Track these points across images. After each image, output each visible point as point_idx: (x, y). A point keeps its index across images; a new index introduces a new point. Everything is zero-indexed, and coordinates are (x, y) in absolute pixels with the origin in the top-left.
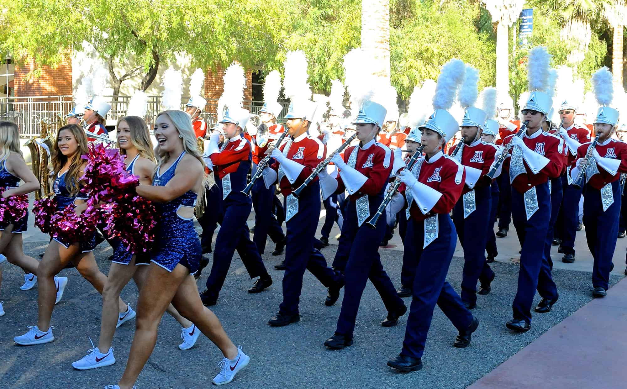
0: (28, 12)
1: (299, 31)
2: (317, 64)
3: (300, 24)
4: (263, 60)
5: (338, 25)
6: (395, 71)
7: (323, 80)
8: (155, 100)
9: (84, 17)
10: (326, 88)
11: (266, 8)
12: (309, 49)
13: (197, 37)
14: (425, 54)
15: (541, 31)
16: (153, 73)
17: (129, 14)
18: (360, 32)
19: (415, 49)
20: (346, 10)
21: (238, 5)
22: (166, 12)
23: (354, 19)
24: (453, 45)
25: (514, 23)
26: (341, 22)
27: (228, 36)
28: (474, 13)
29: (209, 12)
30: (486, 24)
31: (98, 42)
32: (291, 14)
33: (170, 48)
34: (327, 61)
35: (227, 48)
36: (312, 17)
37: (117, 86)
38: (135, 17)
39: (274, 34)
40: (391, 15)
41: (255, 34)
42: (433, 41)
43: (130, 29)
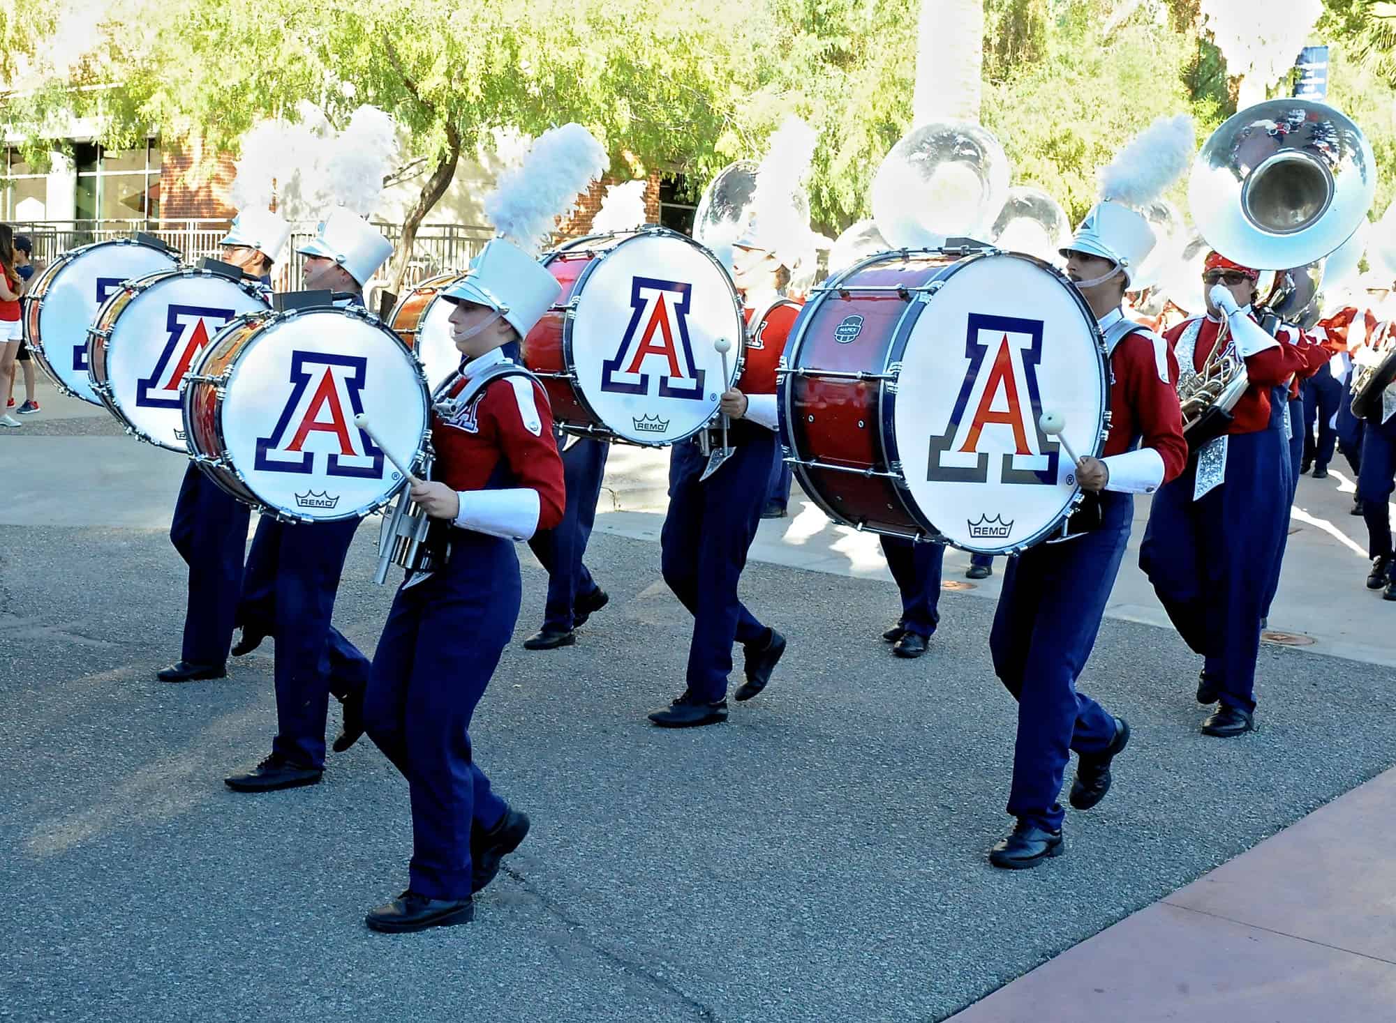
0: (195, 38)
1: (772, 87)
3: (775, 72)
4: (688, 151)
5: (862, 75)
7: (823, 200)
8: (447, 235)
9: (308, 49)
11: (700, 34)
13: (545, 95)
14: (1062, 148)
15: (1346, 99)
16: (445, 173)
17: (402, 42)
18: (912, 92)
19: (1041, 133)
20: (881, 40)
21: (637, 26)
22: (480, 40)
23: (900, 61)
25: (1280, 78)
26: (869, 68)
27: (611, 95)
28: (1185, 52)
29: (574, 43)
30: (1212, 80)
31: (334, 103)
32: (755, 46)
33: (483, 119)
34: (833, 156)
35: (608, 121)
36: (802, 55)
38: (414, 49)
39: (715, 93)
40: (987, 54)
41: (673, 91)
42: (1083, 117)
43: (401, 75)
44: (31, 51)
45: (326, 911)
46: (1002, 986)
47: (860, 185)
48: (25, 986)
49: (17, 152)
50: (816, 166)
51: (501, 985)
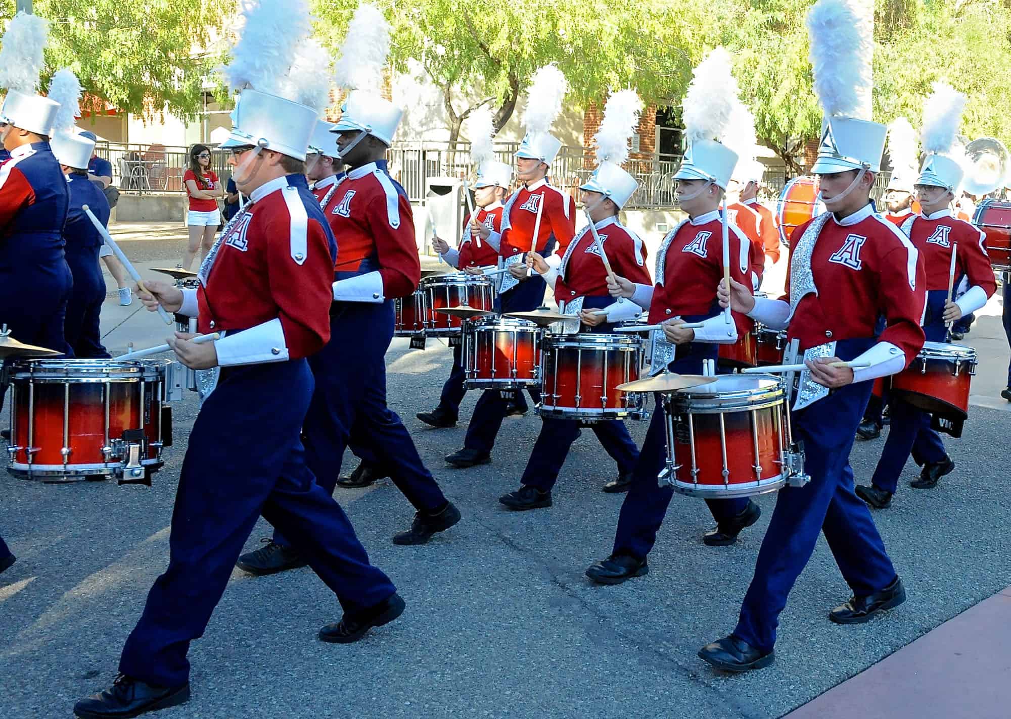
0: (333, 15)
1: (731, 46)
2: (756, 98)
3: (733, 36)
4: (675, 91)
5: (793, 38)
6: (880, 111)
7: (767, 123)
8: (510, 150)
9: (412, 23)
10: (770, 136)
11: (682, 10)
12: (746, 74)
13: (576, 53)
16: (509, 107)
17: (477, 17)
19: (914, 76)
22: (531, 16)
24: (973, 72)
26: (797, 33)
27: (621, 52)
29: (596, 17)
31: (430, 59)
32: (719, 19)
34: (773, 93)
35: (620, 71)
36: (752, 25)
37: (455, 126)
38: (485, 22)
39: (693, 51)
40: (877, 23)
41: (664, 50)
42: (942, 66)
43: (477, 40)
44: (219, 25)
45: (433, 612)
46: (893, 652)
47: (792, 113)
48: (225, 669)
49: (211, 96)
50: (761, 100)
51: (554, 660)
